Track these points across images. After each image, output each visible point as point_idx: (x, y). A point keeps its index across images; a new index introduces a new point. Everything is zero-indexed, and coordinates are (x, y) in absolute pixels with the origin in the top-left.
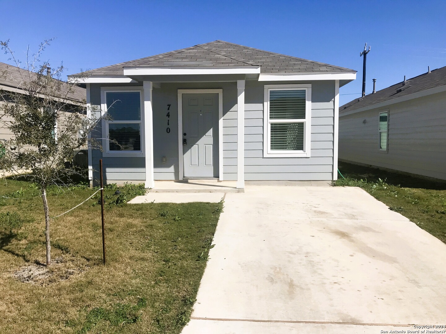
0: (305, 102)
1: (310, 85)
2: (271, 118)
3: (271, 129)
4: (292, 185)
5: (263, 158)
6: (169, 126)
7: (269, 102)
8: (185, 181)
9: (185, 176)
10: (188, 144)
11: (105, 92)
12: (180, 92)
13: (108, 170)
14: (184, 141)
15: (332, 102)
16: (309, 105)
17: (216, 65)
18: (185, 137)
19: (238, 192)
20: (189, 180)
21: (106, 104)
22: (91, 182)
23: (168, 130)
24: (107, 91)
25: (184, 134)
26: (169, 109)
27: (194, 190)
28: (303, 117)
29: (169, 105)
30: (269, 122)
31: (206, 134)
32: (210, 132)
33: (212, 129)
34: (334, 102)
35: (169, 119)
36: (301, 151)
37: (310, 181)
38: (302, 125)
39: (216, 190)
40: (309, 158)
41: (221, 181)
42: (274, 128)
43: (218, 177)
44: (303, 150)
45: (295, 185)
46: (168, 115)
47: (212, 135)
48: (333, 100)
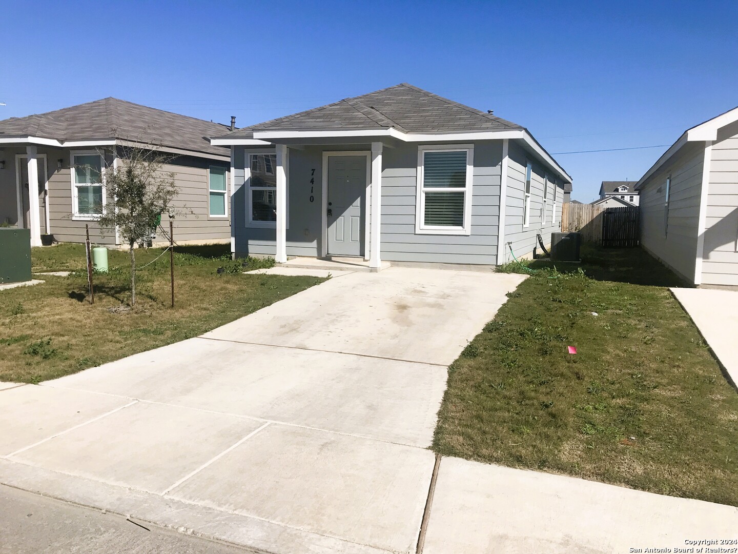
0: (466, 167)
1: (472, 146)
2: (425, 186)
3: (426, 200)
4: (446, 268)
5: (415, 234)
6: (312, 194)
7: (423, 167)
8: (328, 258)
9: (329, 253)
10: (333, 215)
11: (249, 155)
12: (326, 155)
13: (250, 242)
14: (329, 212)
15: (498, 167)
16: (470, 170)
17: (345, 126)
18: (331, 207)
19: (371, 271)
20: (332, 258)
21: (249, 169)
22: (233, 255)
23: (312, 199)
24: (251, 154)
25: (330, 204)
26: (313, 174)
27: (324, 267)
28: (464, 186)
29: (313, 170)
30: (423, 191)
31: (353, 204)
32: (358, 202)
33: (359, 198)
34: (501, 165)
35: (313, 185)
36: (460, 228)
37: (469, 264)
38: (462, 194)
39: (347, 268)
40: (469, 236)
41: (367, 261)
42: (429, 198)
43: (364, 256)
44: (462, 226)
45: (451, 269)
46: (312, 181)
47: (359, 205)
48: (500, 163)
